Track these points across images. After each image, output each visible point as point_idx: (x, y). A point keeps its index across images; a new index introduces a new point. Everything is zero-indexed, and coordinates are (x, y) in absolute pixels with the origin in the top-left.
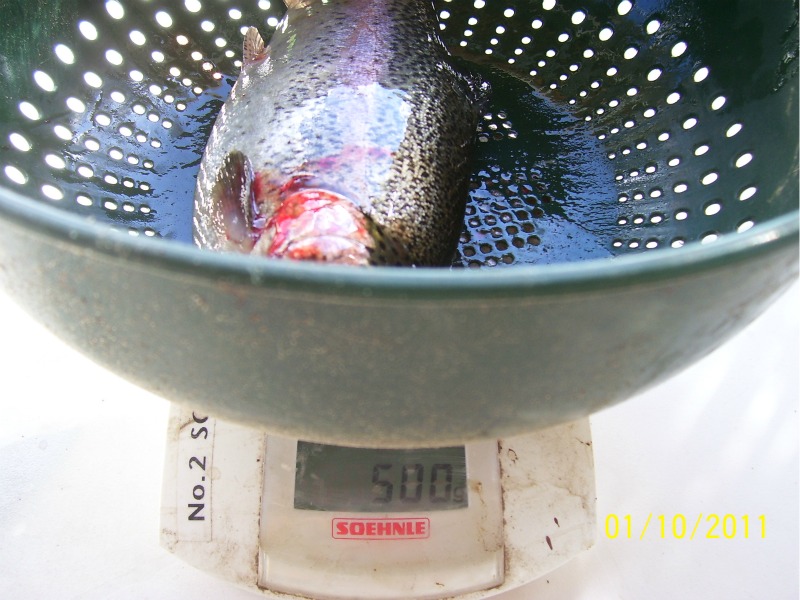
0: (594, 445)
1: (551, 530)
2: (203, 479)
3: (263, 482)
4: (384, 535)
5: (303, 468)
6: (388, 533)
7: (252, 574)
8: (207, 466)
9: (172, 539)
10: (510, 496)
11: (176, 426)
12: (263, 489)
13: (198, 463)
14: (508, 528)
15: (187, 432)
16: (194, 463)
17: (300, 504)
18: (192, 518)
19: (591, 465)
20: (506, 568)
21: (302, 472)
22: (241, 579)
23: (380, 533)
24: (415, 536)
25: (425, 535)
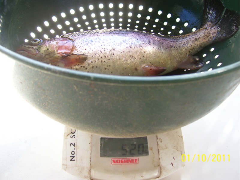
0: (183, 137)
1: (173, 161)
2: (74, 149)
3: (91, 149)
4: (126, 163)
5: (103, 145)
6: (127, 162)
7: (89, 176)
8: (75, 146)
9: (65, 167)
10: (161, 151)
11: (66, 135)
12: (91, 151)
13: (73, 145)
14: (160, 160)
15: (69, 136)
16: (71, 145)
17: (102, 155)
18: (71, 160)
19: (183, 143)
20: (160, 172)
21: (102, 146)
22: (85, 177)
23: (125, 162)
24: (135, 163)
25: (138, 163)
